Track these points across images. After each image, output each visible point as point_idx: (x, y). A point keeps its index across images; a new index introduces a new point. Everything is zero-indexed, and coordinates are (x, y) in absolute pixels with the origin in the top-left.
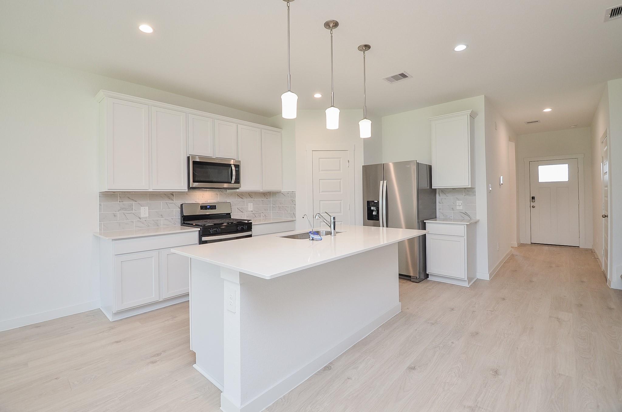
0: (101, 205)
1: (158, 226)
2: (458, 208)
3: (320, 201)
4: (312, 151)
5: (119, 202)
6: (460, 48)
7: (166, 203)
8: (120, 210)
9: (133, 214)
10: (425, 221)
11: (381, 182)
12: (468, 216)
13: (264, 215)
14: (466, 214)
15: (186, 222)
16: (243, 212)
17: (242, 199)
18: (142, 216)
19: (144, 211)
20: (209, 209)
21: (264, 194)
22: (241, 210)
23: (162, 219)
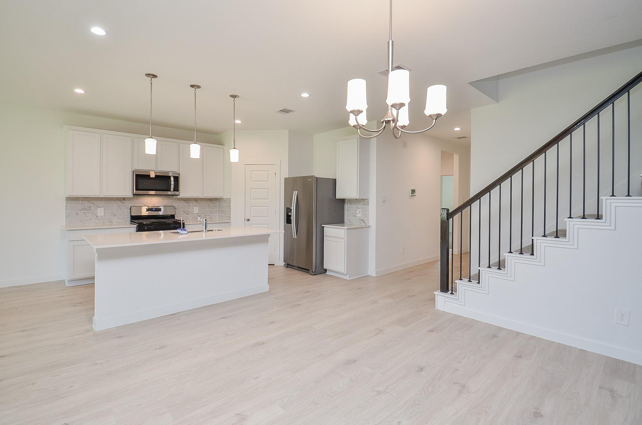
0: (67, 206)
1: (111, 223)
2: (358, 215)
3: (251, 206)
4: (245, 164)
5: (81, 204)
6: (305, 95)
7: (119, 205)
8: (82, 210)
9: (92, 214)
10: (323, 225)
11: (294, 192)
12: (364, 222)
13: (209, 218)
14: (362, 220)
15: (133, 221)
16: (188, 214)
17: (188, 203)
18: (99, 214)
19: (100, 212)
20: (154, 211)
21: (210, 199)
22: (186, 212)
23: (115, 217)
